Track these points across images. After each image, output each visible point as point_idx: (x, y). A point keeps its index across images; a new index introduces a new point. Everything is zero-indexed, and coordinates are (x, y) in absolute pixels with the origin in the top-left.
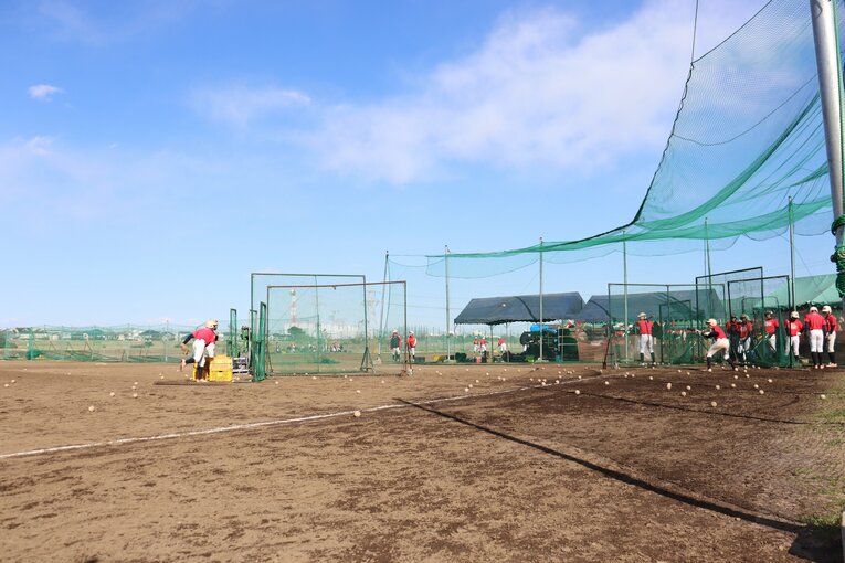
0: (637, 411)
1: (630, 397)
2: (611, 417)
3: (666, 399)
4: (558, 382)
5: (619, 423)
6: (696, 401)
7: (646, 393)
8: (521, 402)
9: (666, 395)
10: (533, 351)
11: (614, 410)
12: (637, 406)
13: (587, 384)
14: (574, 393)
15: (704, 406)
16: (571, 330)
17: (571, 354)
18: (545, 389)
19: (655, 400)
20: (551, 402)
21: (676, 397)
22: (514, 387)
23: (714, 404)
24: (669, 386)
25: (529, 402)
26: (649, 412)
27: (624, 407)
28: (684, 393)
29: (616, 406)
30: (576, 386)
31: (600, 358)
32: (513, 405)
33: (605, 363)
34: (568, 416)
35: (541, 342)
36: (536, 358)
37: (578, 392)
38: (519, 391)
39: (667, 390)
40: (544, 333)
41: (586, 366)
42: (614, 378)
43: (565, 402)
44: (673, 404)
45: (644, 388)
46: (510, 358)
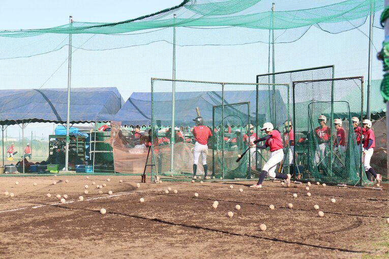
0: (172, 235)
1: (167, 217)
2: (138, 243)
3: (209, 221)
4: (81, 198)
5: (147, 250)
6: (244, 223)
7: (188, 213)
8: (28, 225)
9: (210, 216)
10: (56, 159)
11: (144, 234)
12: (174, 228)
13: (118, 201)
14: (99, 211)
15: (251, 229)
16: (106, 133)
17: (104, 164)
18: (65, 207)
19: (195, 222)
20: (67, 224)
21: (222, 218)
22: (24, 204)
23: (263, 227)
24: (216, 204)
25: (37, 224)
26: (185, 236)
27: (157, 230)
28: (231, 214)
29: (148, 229)
30: (102, 203)
31: (139, 170)
32: (16, 229)
33: (144, 176)
34: (85, 242)
35: (67, 147)
36: (60, 169)
37: (104, 211)
38: (29, 210)
39: (213, 209)
40: (72, 137)
41: (121, 179)
42: (153, 193)
43: (85, 224)
44: (217, 227)
45: (186, 206)
46: (27, 168)
